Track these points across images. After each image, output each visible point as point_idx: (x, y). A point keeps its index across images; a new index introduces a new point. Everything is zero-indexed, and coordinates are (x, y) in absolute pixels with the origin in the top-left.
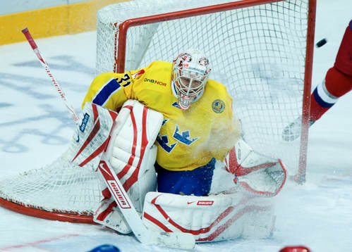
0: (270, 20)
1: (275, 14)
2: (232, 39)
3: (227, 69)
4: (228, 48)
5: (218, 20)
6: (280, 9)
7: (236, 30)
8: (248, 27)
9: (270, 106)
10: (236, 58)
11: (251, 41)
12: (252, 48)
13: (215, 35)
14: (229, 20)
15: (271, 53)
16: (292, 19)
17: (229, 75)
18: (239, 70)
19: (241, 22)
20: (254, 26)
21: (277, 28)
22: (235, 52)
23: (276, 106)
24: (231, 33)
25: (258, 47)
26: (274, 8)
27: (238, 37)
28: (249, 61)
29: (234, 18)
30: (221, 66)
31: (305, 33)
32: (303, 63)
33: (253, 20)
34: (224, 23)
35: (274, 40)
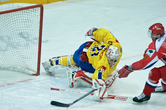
0: (26, 16)
1: (28, 14)
2: (12, 23)
3: (10, 34)
4: (10, 26)
5: (7, 16)
6: (30, 12)
7: (14, 20)
8: (18, 18)
9: (26, 48)
10: (13, 30)
11: (19, 23)
12: (19, 26)
13: (6, 22)
14: (11, 16)
15: (26, 28)
16: (34, 16)
17: (11, 36)
18: (15, 34)
19: (15, 17)
20: (20, 18)
21: (29, 19)
22: (13, 28)
23: (28, 48)
24: (11, 21)
25: (21, 26)
26: (28, 11)
27: (14, 22)
28: (18, 31)
29: (13, 15)
30: (8, 33)
31: (39, 21)
32: (38, 32)
33: (20, 16)
34: (9, 17)
35: (28, 23)
